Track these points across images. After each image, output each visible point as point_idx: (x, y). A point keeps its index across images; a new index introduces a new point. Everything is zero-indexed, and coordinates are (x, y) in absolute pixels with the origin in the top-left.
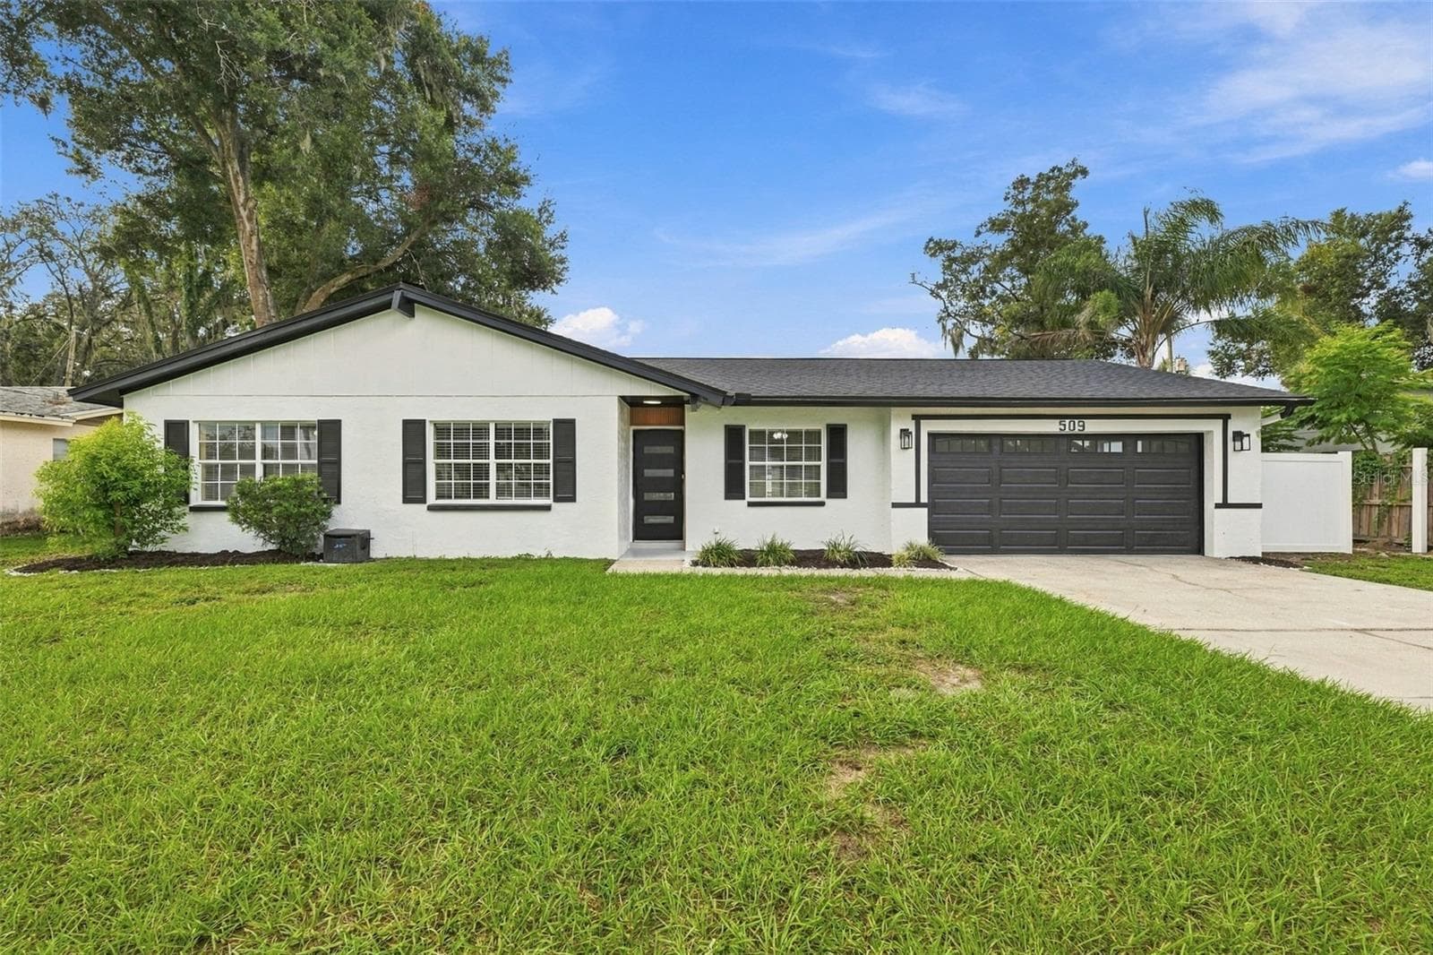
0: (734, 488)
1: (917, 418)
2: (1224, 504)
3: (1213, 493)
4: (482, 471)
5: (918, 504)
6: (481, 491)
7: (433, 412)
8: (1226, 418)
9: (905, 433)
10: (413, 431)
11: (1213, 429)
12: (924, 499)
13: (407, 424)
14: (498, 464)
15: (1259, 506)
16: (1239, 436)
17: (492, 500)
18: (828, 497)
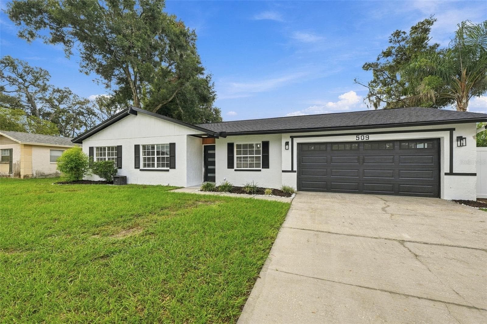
0: (230, 165)
1: (292, 138)
2: (451, 173)
3: (445, 167)
4: (153, 159)
5: (292, 171)
6: (153, 165)
7: (141, 142)
8: (452, 130)
9: (287, 143)
10: (137, 147)
11: (445, 137)
12: (295, 168)
13: (135, 146)
14: (157, 157)
15: (475, 175)
16: (460, 138)
17: (156, 168)
18: (262, 168)
